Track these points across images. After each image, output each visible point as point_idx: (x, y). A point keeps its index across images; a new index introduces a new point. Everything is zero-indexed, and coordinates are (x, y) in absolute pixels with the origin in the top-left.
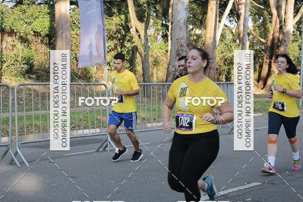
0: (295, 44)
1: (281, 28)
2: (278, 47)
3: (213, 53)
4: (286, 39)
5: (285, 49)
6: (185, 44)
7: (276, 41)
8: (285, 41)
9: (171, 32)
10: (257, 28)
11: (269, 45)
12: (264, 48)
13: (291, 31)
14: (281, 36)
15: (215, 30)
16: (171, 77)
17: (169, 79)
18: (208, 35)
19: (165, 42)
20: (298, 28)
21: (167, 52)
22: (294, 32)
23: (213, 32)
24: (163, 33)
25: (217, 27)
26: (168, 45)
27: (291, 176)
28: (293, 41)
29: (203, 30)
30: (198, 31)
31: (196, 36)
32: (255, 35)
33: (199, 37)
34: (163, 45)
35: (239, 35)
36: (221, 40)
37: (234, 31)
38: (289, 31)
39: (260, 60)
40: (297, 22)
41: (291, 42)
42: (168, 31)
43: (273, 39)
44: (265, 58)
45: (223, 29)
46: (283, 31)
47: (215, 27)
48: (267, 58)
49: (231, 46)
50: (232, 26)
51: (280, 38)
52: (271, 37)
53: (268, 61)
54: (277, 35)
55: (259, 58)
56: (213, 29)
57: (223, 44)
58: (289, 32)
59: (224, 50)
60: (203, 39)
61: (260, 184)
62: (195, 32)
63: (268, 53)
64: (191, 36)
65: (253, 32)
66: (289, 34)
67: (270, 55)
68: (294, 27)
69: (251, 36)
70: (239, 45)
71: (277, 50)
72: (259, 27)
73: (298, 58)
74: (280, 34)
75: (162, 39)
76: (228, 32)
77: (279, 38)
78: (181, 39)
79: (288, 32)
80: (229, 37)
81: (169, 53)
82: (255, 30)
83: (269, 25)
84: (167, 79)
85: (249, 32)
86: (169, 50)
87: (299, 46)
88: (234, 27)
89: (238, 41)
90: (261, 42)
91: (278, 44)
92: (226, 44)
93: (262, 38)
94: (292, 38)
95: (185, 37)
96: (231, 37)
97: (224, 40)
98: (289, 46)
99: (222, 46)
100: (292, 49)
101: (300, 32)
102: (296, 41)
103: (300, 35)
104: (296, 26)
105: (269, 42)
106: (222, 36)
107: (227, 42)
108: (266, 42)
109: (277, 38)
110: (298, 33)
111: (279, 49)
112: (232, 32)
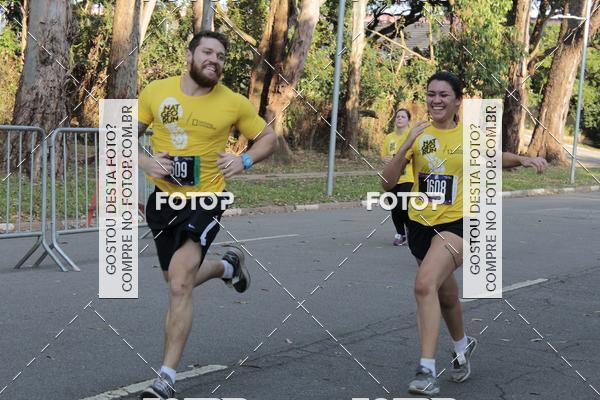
0: (324, 52)
1: (292, 11)
2: (284, 56)
3: (131, 62)
4: (303, 38)
5: (300, 62)
6: (61, 37)
7: (280, 42)
8: (300, 43)
9: (28, 5)
10: (237, 10)
11: (264, 50)
12: (251, 58)
13: (315, 20)
14: (292, 30)
15: (137, 8)
16: (26, 114)
17: (21, 120)
18: (120, 19)
19: (14, 30)
20: (330, 14)
21: (18, 54)
22: (320, 23)
23: (131, 11)
24: (9, 7)
26: (20, 39)
27: (299, 349)
28: (319, 45)
29: (109, 5)
30: (97, 10)
31: (92, 18)
32: (231, 24)
33: (98, 21)
34: (8, 36)
35: (194, 21)
36: (151, 33)
37: (183, 14)
38: (310, 19)
39: (242, 86)
40: (328, 2)
41: (313, 47)
42: (23, 4)
43: (274, 37)
44: (253, 80)
45: (156, 8)
46: (295, 20)
48: (257, 80)
49: (174, 48)
51: (290, 36)
52: (267, 31)
53: (261, 87)
54: (283, 26)
55: (240, 81)
56: (133, 5)
57: (156, 42)
58: (311, 23)
59: (157, 57)
60: (108, 27)
61: (225, 367)
62: (90, 9)
63: (260, 70)
64: (79, 19)
65: (226, 19)
66: (310, 28)
67: (265, 73)
68: (321, 13)
69: (223, 28)
71: (282, 64)
72: (241, 6)
73: (329, 84)
74: (288, 27)
75: (6, 22)
76: (168, 15)
77: (286, 34)
78: (53, 23)
79: (306, 22)
80: (172, 27)
81: (23, 57)
82: (233, 13)
83: (264, 3)
84: (15, 118)
85: (218, 17)
86: (23, 49)
87: (332, 57)
88: (183, 4)
90: (245, 42)
91: (284, 48)
92: (162, 43)
93: (247, 32)
94: (316, 38)
95: (63, 20)
96: (175, 26)
97: (158, 32)
98: (309, 55)
99: (153, 47)
100: (316, 62)
101: (336, 24)
102: (326, 44)
103: (335, 30)
104: (326, 10)
105: (264, 43)
106: (153, 22)
107: (165, 39)
108: (258, 44)
109: (282, 35)
110: (331, 27)
111: (286, 62)
112: (178, 16)
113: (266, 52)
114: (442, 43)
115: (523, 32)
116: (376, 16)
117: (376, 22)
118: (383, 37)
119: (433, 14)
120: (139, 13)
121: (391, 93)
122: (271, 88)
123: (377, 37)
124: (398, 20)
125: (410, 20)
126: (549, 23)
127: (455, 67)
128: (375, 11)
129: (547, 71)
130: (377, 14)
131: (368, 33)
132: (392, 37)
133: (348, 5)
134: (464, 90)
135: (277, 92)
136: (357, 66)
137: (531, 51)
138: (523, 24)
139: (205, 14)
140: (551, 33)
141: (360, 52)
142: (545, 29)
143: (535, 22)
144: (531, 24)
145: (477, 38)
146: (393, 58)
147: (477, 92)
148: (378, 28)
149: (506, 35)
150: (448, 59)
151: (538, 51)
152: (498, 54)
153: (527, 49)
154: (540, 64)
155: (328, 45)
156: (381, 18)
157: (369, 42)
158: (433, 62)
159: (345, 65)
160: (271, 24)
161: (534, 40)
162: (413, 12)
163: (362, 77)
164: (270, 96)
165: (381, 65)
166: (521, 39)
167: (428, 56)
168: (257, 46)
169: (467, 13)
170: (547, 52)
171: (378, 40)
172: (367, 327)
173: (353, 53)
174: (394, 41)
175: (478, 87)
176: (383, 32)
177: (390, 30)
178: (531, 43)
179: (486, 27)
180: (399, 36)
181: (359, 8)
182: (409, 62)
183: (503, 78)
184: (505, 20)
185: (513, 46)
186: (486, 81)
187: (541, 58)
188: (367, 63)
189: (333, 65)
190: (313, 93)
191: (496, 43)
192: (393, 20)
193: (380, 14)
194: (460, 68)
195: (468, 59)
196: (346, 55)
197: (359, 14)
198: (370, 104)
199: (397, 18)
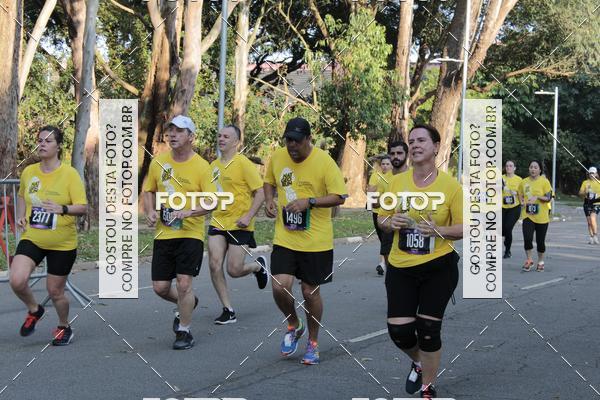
0: (207, 100)
1: (173, 60)
2: (167, 105)
3: (10, 115)
4: (186, 87)
7: (163, 91)
8: (183, 92)
10: (118, 60)
11: (147, 99)
13: (198, 68)
14: (174, 80)
15: (15, 60)
20: (213, 62)
22: (202, 71)
23: (10, 63)
25: (21, 53)
28: (202, 93)
32: (113, 74)
35: (75, 73)
36: (30, 86)
37: (64, 66)
38: (193, 67)
40: (210, 50)
41: (196, 95)
43: (156, 85)
45: (35, 60)
46: (177, 69)
47: (16, 51)
48: (140, 130)
49: (55, 100)
50: (59, 54)
51: (173, 85)
52: (150, 80)
53: (145, 136)
54: (165, 75)
56: (11, 56)
57: (36, 94)
58: (193, 71)
59: (37, 110)
65: (108, 69)
66: (192, 76)
67: (148, 122)
68: (204, 61)
69: (105, 79)
70: (74, 98)
71: (165, 113)
72: (122, 57)
73: (214, 132)
74: (171, 77)
76: (49, 67)
77: (168, 83)
79: (188, 71)
80: (52, 78)
82: (114, 64)
83: (145, 53)
85: (99, 67)
87: (216, 105)
88: (63, 56)
89: (72, 89)
90: (128, 92)
91: (166, 97)
92: (42, 95)
93: (129, 82)
94: (198, 87)
96: (56, 77)
97: (37, 84)
98: (192, 103)
99: (33, 99)
100: (199, 110)
101: (218, 72)
102: (209, 93)
103: (218, 77)
104: (208, 58)
105: (147, 93)
106: (32, 74)
107: (45, 91)
108: (140, 94)
109: (164, 84)
110: (214, 75)
111: (170, 110)
112: (58, 67)
113: (150, 102)
114: (325, 88)
115: (403, 75)
116: (258, 65)
117: (259, 69)
118: (267, 85)
119: (314, 61)
120: (17, 65)
121: (276, 140)
122: (155, 138)
123: (260, 84)
124: (281, 67)
125: (292, 67)
126: (428, 68)
127: (338, 112)
128: (257, 60)
129: (429, 114)
130: (259, 62)
131: (251, 81)
132: (275, 84)
133: (230, 53)
134: (348, 134)
135: (161, 141)
136: (240, 113)
137: (412, 94)
138: (403, 68)
139: (85, 64)
140: (431, 77)
141: (244, 99)
142: (425, 73)
143: (415, 67)
144: (412, 69)
145: (359, 82)
146: (277, 105)
147: (361, 136)
148: (261, 76)
149: (388, 79)
150: (331, 104)
151: (418, 95)
152: (379, 97)
153: (408, 92)
154: (421, 107)
155: (212, 93)
156: (263, 66)
157: (252, 90)
158: (316, 107)
159: (229, 113)
160: (153, 73)
161: (415, 83)
162: (295, 59)
163: (247, 125)
164: (155, 145)
165: (264, 112)
166: (402, 83)
167: (312, 102)
168: (140, 95)
169: (348, 59)
170: (428, 95)
171: (262, 88)
172: (257, 371)
173: (236, 101)
174: (277, 88)
175: (362, 131)
176: (267, 79)
177: (272, 77)
178: (412, 85)
179: (367, 71)
180: (282, 83)
181: (241, 56)
182: (293, 108)
183: (386, 121)
184: (385, 64)
185: (395, 90)
186: (370, 125)
187: (423, 101)
188: (251, 110)
189: (217, 113)
190: (198, 141)
191: (378, 88)
192: (275, 67)
193: (262, 62)
194: (343, 112)
195: (350, 103)
196: (229, 103)
197: (241, 62)
198: (255, 150)
199: (279, 65)
